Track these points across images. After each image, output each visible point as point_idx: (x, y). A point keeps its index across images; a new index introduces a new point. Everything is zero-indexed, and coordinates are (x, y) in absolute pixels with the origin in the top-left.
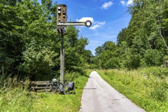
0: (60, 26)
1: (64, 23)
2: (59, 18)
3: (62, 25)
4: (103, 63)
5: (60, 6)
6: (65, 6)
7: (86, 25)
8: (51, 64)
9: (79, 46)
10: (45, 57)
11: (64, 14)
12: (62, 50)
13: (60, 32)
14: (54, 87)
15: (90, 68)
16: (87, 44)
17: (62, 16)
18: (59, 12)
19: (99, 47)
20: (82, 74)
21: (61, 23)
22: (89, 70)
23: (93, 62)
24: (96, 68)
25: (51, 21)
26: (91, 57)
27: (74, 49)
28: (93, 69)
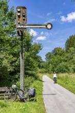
0: (19, 28)
1: (24, 25)
2: (19, 20)
3: (22, 28)
4: (53, 68)
5: (19, 8)
6: (24, 8)
7: (47, 28)
8: (10, 69)
9: (33, 51)
10: (3, 62)
11: (24, 16)
12: (22, 53)
13: (20, 34)
14: (14, 93)
15: (41, 72)
16: (41, 49)
17: (22, 18)
18: (19, 14)
19: (49, 53)
20: (36, 78)
21: (21, 25)
22: (40, 75)
23: (43, 67)
24: (46, 72)
25: (8, 26)
26: (41, 62)
27: (28, 54)
28: (43, 73)
